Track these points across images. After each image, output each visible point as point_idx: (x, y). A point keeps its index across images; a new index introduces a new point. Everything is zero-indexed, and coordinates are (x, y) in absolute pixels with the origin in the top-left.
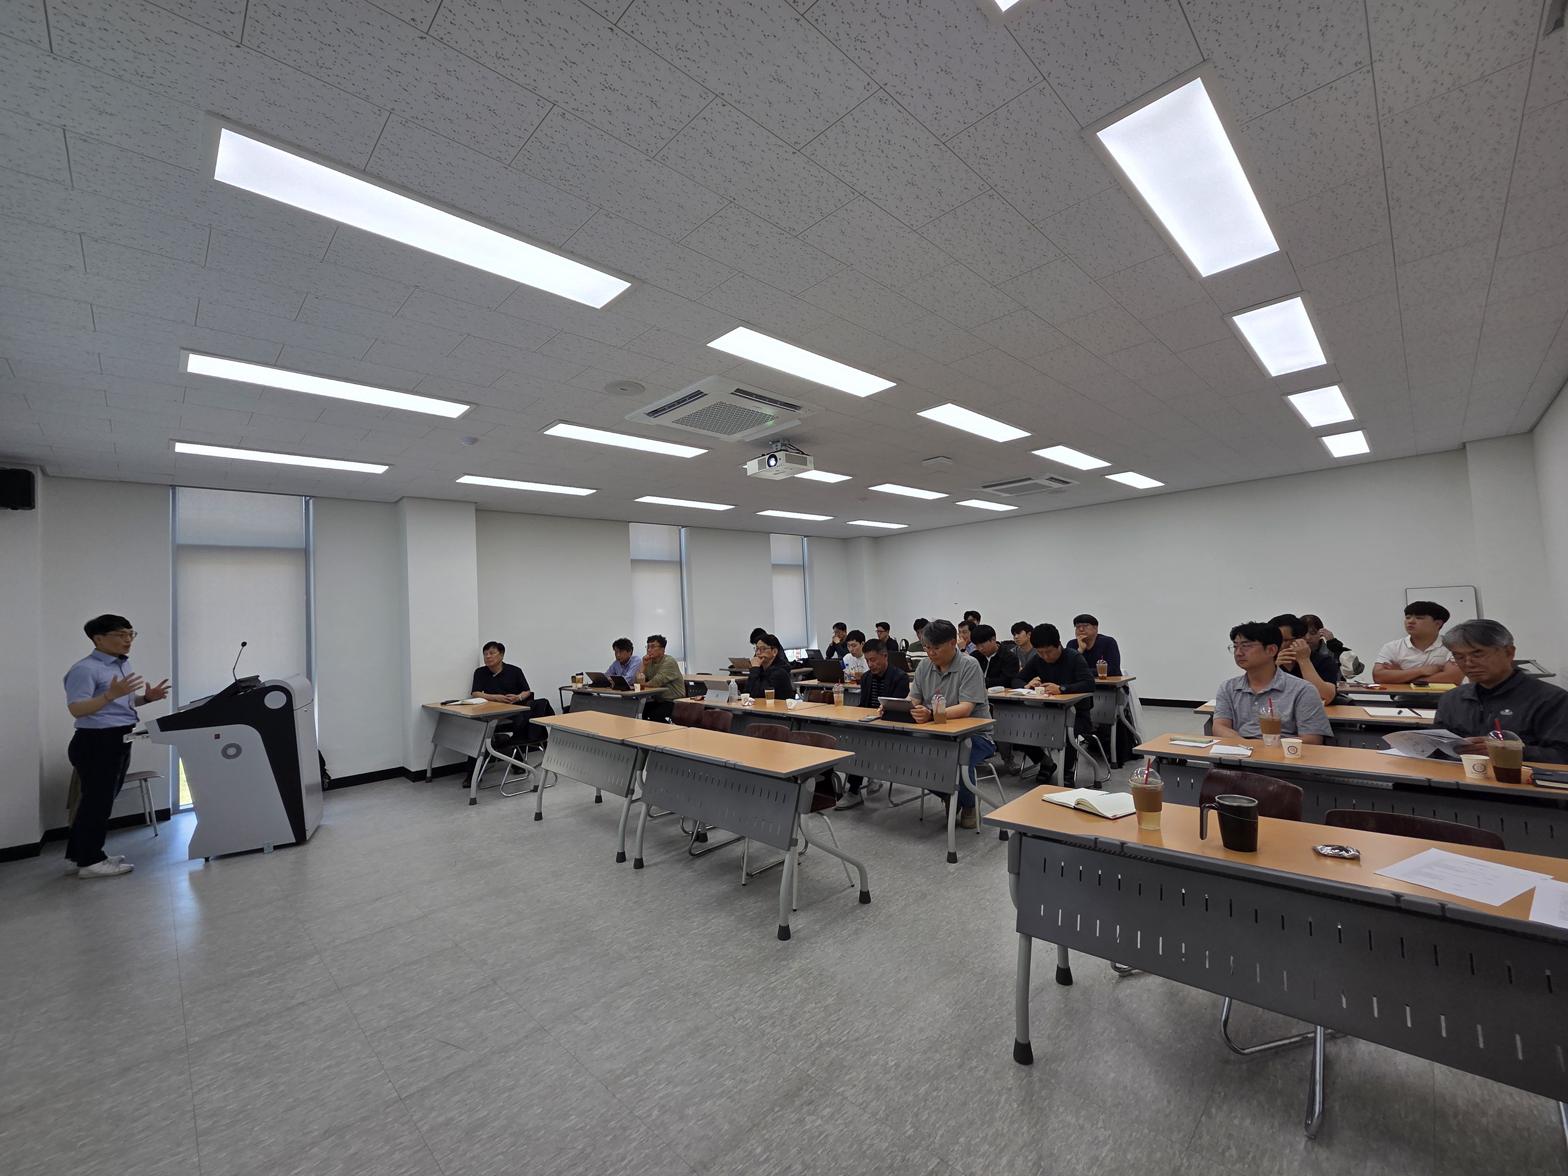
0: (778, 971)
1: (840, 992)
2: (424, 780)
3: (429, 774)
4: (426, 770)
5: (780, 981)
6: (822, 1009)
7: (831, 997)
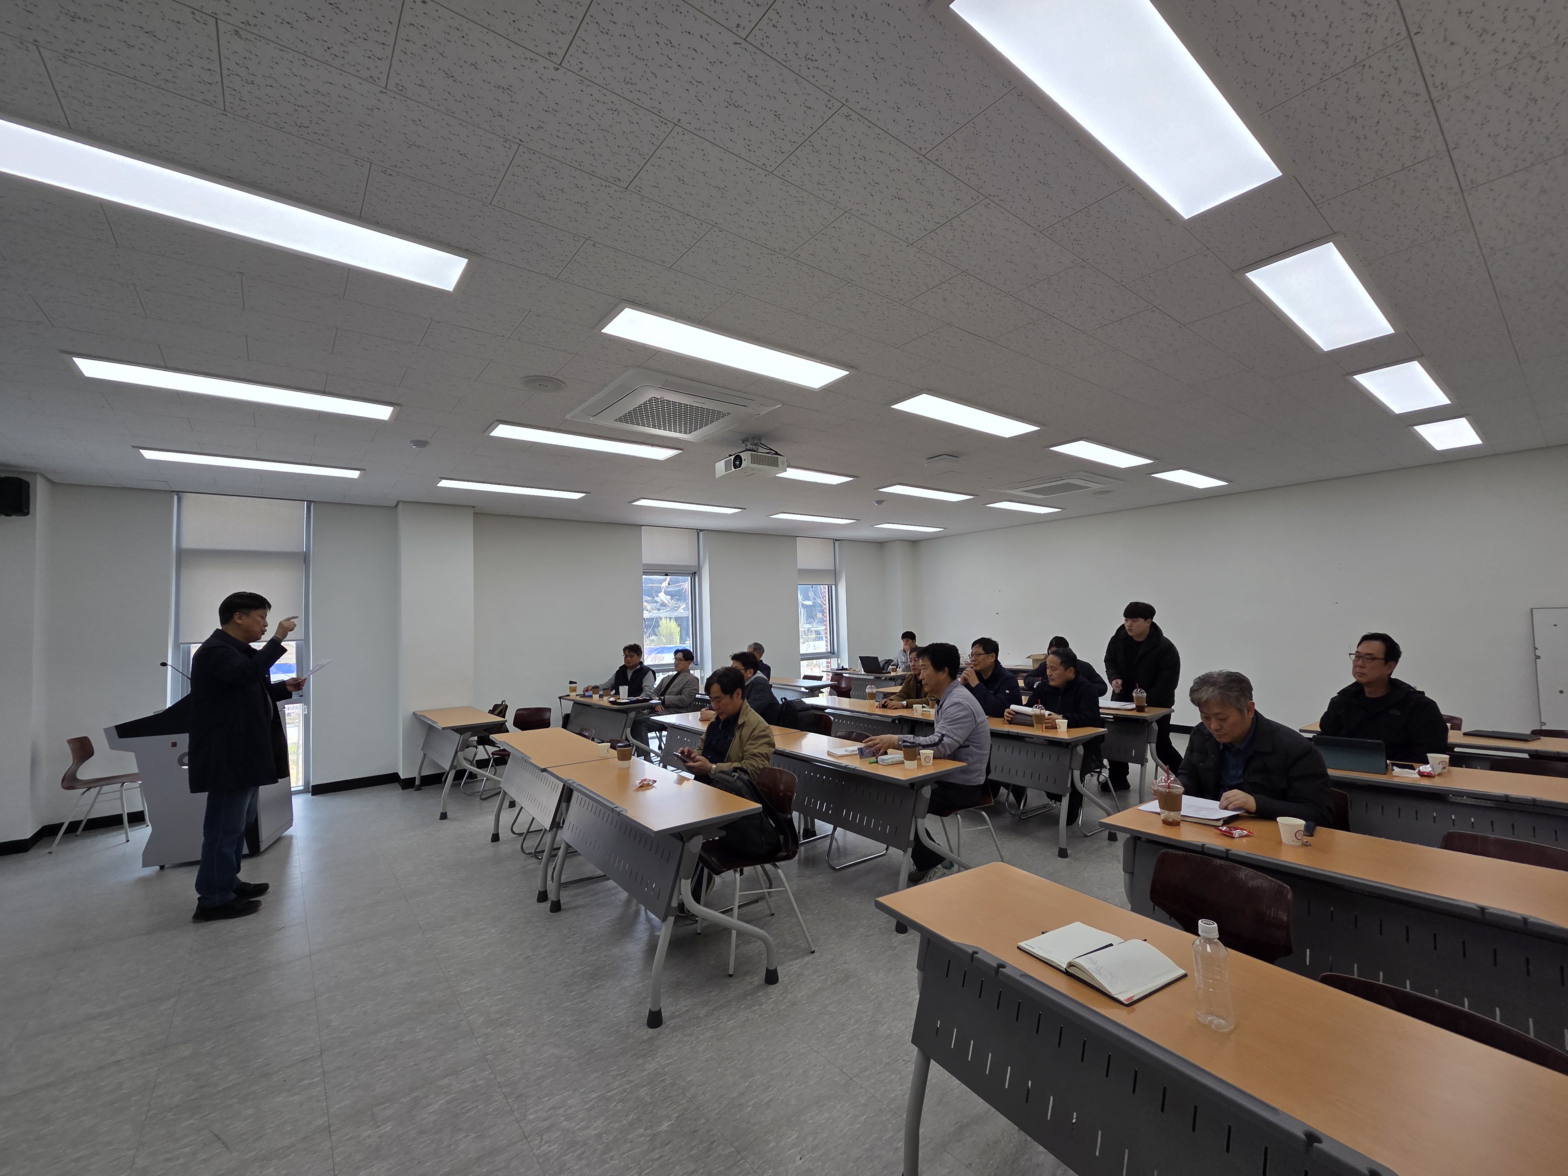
0: (627, 1074)
1: (683, 1114)
2: (413, 787)
3: (417, 782)
4: (415, 777)
5: (622, 1088)
6: (649, 1138)
7: (669, 1121)
